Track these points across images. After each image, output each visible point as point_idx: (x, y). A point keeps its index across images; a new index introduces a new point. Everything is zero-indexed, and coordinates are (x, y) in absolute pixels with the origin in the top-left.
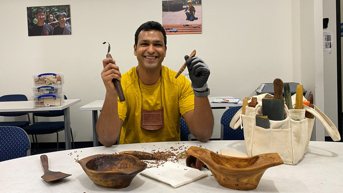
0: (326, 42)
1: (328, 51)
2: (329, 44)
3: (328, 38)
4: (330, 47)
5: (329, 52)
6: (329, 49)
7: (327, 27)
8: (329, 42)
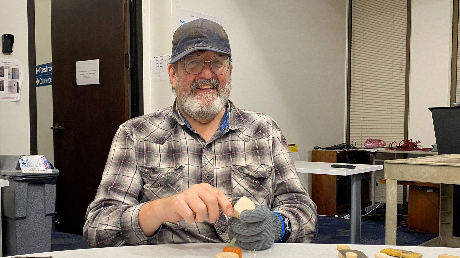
0: (10, 80)
1: (13, 98)
2: (15, 85)
3: (13, 73)
4: (18, 92)
5: (15, 100)
6: (15, 95)
7: (12, 52)
8: (16, 80)
